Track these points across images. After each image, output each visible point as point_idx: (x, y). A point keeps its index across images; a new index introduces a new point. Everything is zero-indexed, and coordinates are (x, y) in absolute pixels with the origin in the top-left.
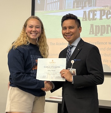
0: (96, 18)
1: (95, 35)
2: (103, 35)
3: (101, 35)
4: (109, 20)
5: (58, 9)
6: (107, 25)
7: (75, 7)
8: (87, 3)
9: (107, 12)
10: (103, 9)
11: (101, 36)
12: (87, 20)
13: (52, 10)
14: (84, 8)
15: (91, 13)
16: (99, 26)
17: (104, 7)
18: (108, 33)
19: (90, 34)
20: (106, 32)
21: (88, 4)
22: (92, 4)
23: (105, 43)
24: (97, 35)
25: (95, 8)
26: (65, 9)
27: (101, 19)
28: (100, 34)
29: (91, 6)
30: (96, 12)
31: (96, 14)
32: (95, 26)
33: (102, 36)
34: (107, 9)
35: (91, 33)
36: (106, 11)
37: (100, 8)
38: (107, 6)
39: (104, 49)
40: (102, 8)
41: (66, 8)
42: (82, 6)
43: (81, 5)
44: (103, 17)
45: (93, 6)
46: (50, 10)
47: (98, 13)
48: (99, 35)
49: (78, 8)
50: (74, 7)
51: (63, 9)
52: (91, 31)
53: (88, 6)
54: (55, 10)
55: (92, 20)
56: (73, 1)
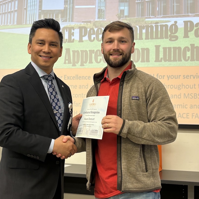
0: (74, 39)
1: (73, 66)
2: (84, 65)
3: (82, 65)
4: (93, 42)
5: (15, 23)
6: (89, 50)
8: (60, 15)
9: (90, 30)
10: (83, 26)
11: (81, 67)
13: (6, 24)
15: (67, 31)
16: (78, 52)
17: (85, 24)
18: (91, 62)
19: (65, 63)
20: (88, 61)
21: (61, 17)
22: (67, 17)
23: (87, 78)
24: (75, 66)
25: (73, 24)
26: (26, 24)
27: (81, 40)
28: (80, 63)
29: (66, 21)
30: (74, 30)
31: (73, 32)
32: (73, 51)
33: (83, 67)
34: (89, 26)
35: (67, 62)
36: (88, 30)
37: (79, 24)
38: (90, 22)
39: (87, 87)
40: (82, 24)
44: (83, 38)
45: (69, 21)
46: (3, 24)
47: (76, 32)
48: (78, 65)
51: (23, 24)
52: (67, 58)
53: (61, 21)
54: (11, 25)
55: (68, 42)
56: (39, 12)
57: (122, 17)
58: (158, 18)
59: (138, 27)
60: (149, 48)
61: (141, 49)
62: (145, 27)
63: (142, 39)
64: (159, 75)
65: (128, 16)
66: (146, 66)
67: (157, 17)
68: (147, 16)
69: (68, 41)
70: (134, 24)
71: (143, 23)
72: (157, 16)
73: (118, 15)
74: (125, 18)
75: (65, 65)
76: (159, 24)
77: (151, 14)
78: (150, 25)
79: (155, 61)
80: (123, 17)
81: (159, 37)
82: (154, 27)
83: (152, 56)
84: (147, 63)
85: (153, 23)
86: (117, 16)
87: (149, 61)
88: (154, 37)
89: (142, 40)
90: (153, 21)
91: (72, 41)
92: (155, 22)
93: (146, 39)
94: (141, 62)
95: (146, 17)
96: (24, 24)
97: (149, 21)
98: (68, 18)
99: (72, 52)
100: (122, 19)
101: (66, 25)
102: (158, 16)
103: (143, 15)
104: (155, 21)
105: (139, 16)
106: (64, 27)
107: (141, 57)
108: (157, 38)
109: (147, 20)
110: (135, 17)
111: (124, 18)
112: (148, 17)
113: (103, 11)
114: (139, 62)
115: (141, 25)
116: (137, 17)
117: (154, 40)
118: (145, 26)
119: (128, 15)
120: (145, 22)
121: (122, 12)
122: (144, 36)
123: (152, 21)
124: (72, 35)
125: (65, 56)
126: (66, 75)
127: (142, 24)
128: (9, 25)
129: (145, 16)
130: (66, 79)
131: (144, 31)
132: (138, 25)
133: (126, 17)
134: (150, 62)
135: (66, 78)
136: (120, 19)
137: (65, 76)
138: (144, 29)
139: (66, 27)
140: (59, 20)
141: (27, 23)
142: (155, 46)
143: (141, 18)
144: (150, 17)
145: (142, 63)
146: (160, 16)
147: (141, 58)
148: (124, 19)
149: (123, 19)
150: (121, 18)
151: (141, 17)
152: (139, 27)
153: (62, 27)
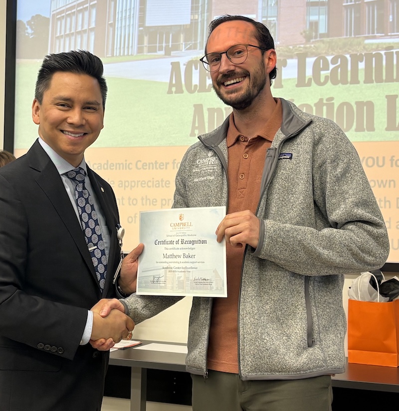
7: (145, 49)
8: (182, 36)
12: (182, 92)
14: (173, 53)
15: (196, 69)
16: (219, 110)
19: (192, 135)
21: (185, 41)
22: (196, 40)
26: (113, 55)
29: (194, 47)
32: (209, 110)
35: (196, 132)
41: (116, 52)
42: (167, 47)
43: (164, 45)
45: (201, 48)
49: (156, 52)
50: (140, 50)
51: (106, 55)
52: (197, 125)
53: (185, 48)
55: (198, 92)
56: (139, 31)
57: (314, 38)
58: (391, 38)
59: (348, 56)
60: (373, 101)
61: (357, 103)
62: (364, 58)
63: (358, 82)
64: (395, 159)
65: (327, 35)
66: (366, 139)
67: (391, 35)
68: (369, 33)
69: (198, 89)
70: (340, 51)
71: (359, 49)
72: (389, 34)
73: (304, 32)
74: (320, 38)
75: (192, 138)
76: (394, 51)
77: (377, 29)
78: (374, 53)
79: (387, 129)
80: (316, 37)
81: (395, 77)
82: (384, 57)
83: (381, 118)
84: (369, 132)
85: (380, 49)
86: (304, 34)
87: (373, 130)
88: (384, 78)
89: (358, 85)
90: (382, 43)
91: (207, 88)
92: (385, 46)
93: (365, 82)
94: (357, 130)
95: (367, 35)
96: (108, 56)
97: (372, 44)
98: (198, 42)
99: (207, 112)
100: (314, 40)
101: (196, 56)
102: (393, 34)
103: (358, 32)
104: (385, 44)
105: (351, 35)
106: (191, 59)
107: (355, 120)
108: (390, 79)
109: (367, 41)
110: (341, 36)
111: (318, 39)
112: (371, 35)
113: (272, 25)
114: (351, 130)
115: (354, 53)
116: (347, 35)
117: (383, 83)
118: (363, 54)
119: (326, 32)
120: (364, 47)
121: (314, 27)
122: (361, 76)
123: (378, 45)
124: (207, 77)
125: (192, 121)
127: (358, 51)
129: (363, 34)
131: (362, 65)
132: (348, 53)
133: (322, 36)
134: (376, 131)
136: (310, 41)
138: (361, 62)
139: (194, 60)
140: (181, 45)
141: (115, 55)
142: (387, 97)
143: (355, 37)
144: (375, 36)
145: (359, 133)
146: (396, 34)
147: (355, 124)
148: (318, 41)
149: (316, 41)
150: (312, 39)
151: (354, 35)
152: (350, 56)
153: (187, 61)
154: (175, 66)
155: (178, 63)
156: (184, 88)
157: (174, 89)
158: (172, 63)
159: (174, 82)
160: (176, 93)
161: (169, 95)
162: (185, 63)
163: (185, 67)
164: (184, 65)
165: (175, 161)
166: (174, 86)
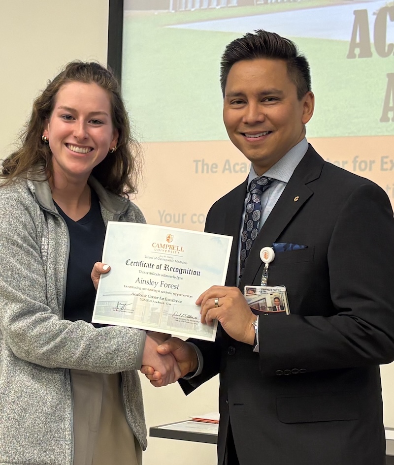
5: (234, 2)
12: (370, 55)
13: (205, 6)
15: (392, 20)
19: (384, 119)
26: (266, 2)
35: (391, 115)
46: (197, 5)
52: (391, 104)
54: (221, 8)
75: (384, 124)
106: (384, 6)
125: (384, 98)
126: (387, 157)
128: (215, 8)
130: (386, 170)
135: (385, 166)
137: (385, 160)
139: (390, 6)
153: (378, 8)
154: (361, 17)
155: (365, 12)
156: (373, 49)
157: (357, 51)
158: (355, 12)
159: (358, 40)
160: (360, 56)
161: (349, 60)
162: (375, 11)
163: (375, 17)
164: (374, 14)
165: (357, 159)
166: (357, 45)
